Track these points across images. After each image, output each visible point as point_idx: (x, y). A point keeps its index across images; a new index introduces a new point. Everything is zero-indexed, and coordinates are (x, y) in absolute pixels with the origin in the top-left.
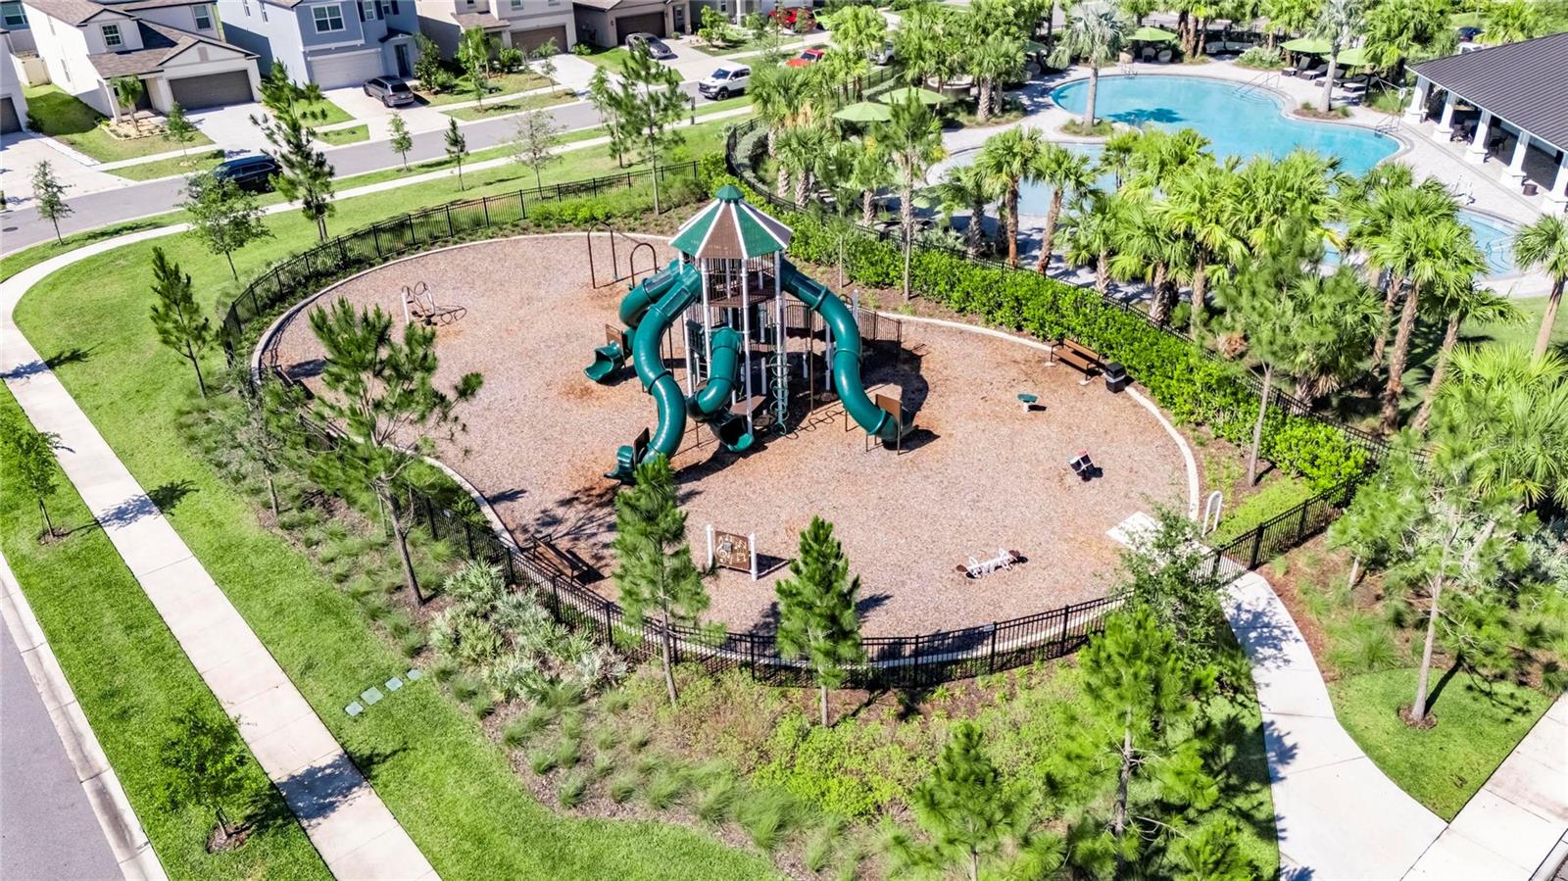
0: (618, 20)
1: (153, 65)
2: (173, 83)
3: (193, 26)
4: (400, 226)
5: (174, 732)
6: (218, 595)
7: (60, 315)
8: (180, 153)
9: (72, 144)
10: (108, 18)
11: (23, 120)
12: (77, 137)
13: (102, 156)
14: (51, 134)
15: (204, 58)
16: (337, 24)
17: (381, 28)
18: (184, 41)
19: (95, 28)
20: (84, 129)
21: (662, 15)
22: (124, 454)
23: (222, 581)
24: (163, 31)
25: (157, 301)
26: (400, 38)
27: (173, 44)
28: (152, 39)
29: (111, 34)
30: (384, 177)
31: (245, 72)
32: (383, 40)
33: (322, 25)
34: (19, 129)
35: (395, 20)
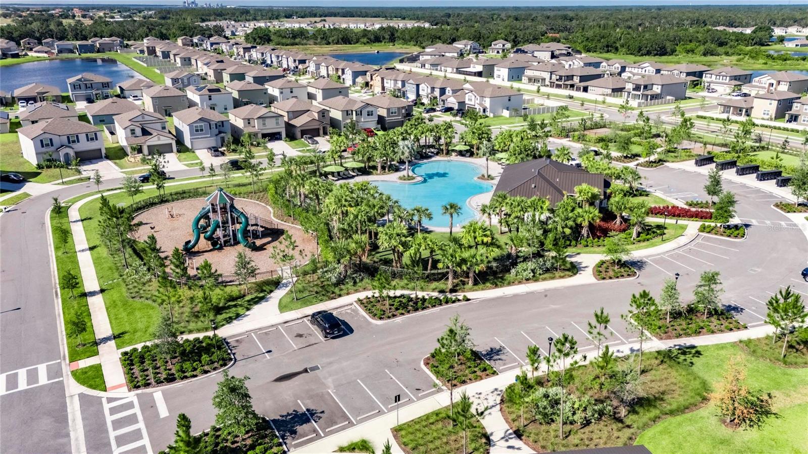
0: (302, 131)
1: (143, 141)
2: (149, 147)
3: (160, 129)
4: (184, 192)
5: (66, 274)
6: (93, 266)
7: (89, 209)
8: (142, 168)
9: (115, 163)
10: (132, 127)
11: (103, 155)
12: (117, 161)
13: (121, 167)
14: (110, 160)
15: (159, 139)
16: (202, 130)
17: (217, 131)
18: (155, 134)
19: (128, 130)
20: (120, 158)
21: (318, 129)
22: (88, 240)
23: (94, 263)
24: (149, 130)
25: (101, 205)
26: (222, 135)
27: (151, 134)
28: (145, 132)
29: (133, 132)
30: (195, 178)
31: (171, 144)
32: (217, 135)
33: (197, 131)
34: (102, 158)
35: (222, 129)
